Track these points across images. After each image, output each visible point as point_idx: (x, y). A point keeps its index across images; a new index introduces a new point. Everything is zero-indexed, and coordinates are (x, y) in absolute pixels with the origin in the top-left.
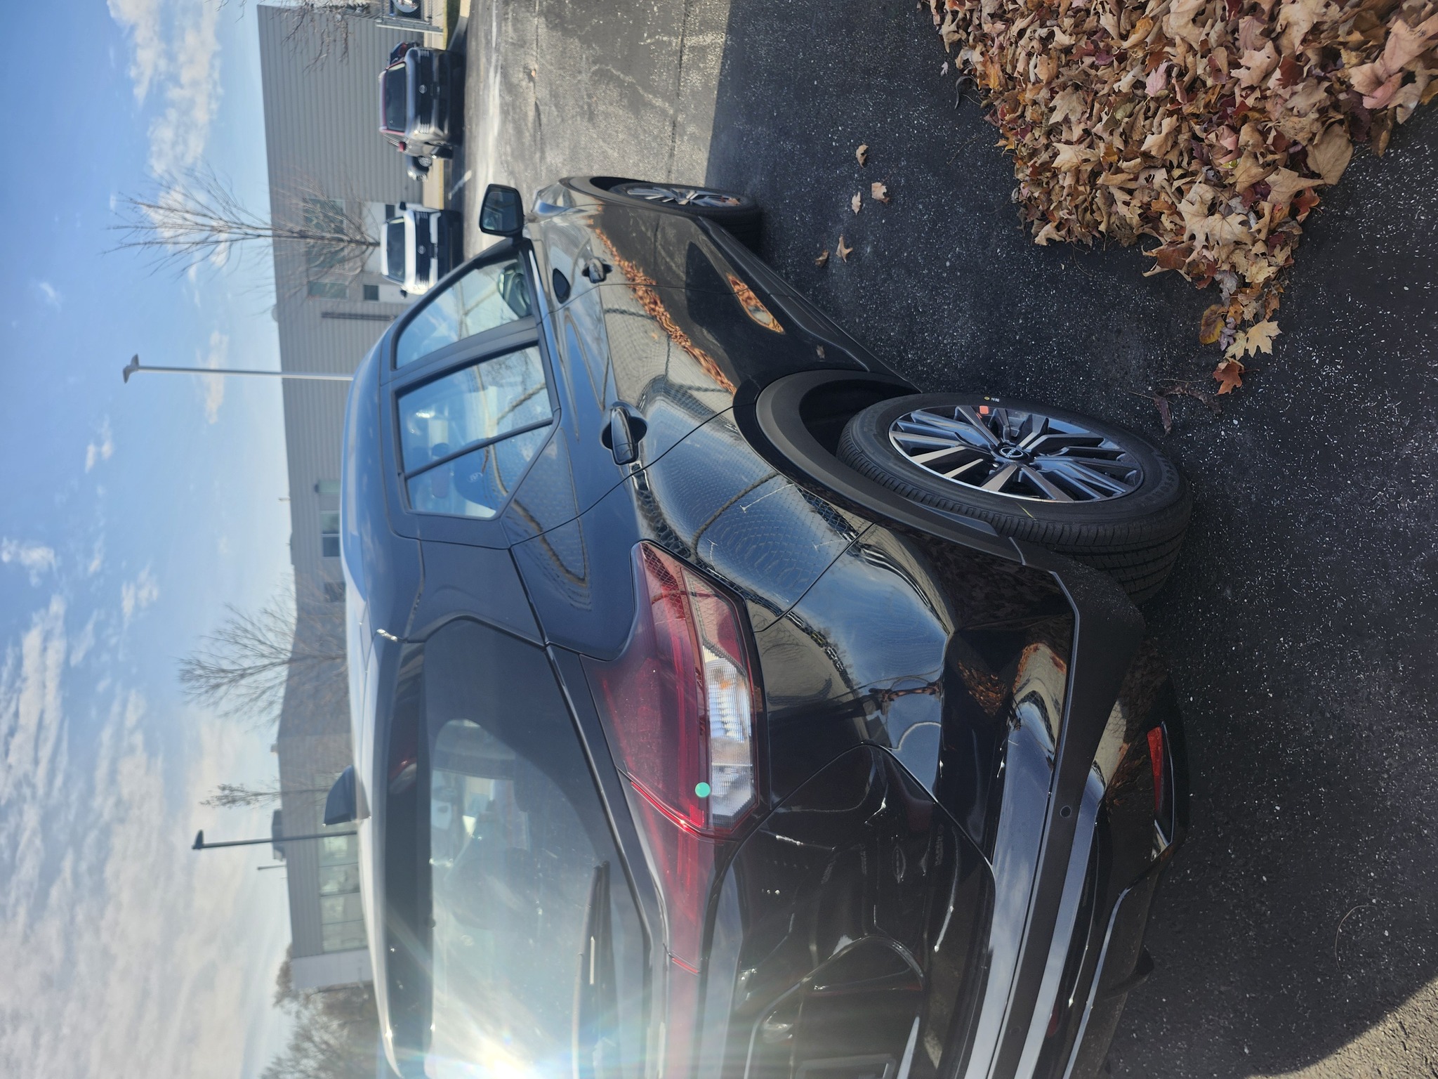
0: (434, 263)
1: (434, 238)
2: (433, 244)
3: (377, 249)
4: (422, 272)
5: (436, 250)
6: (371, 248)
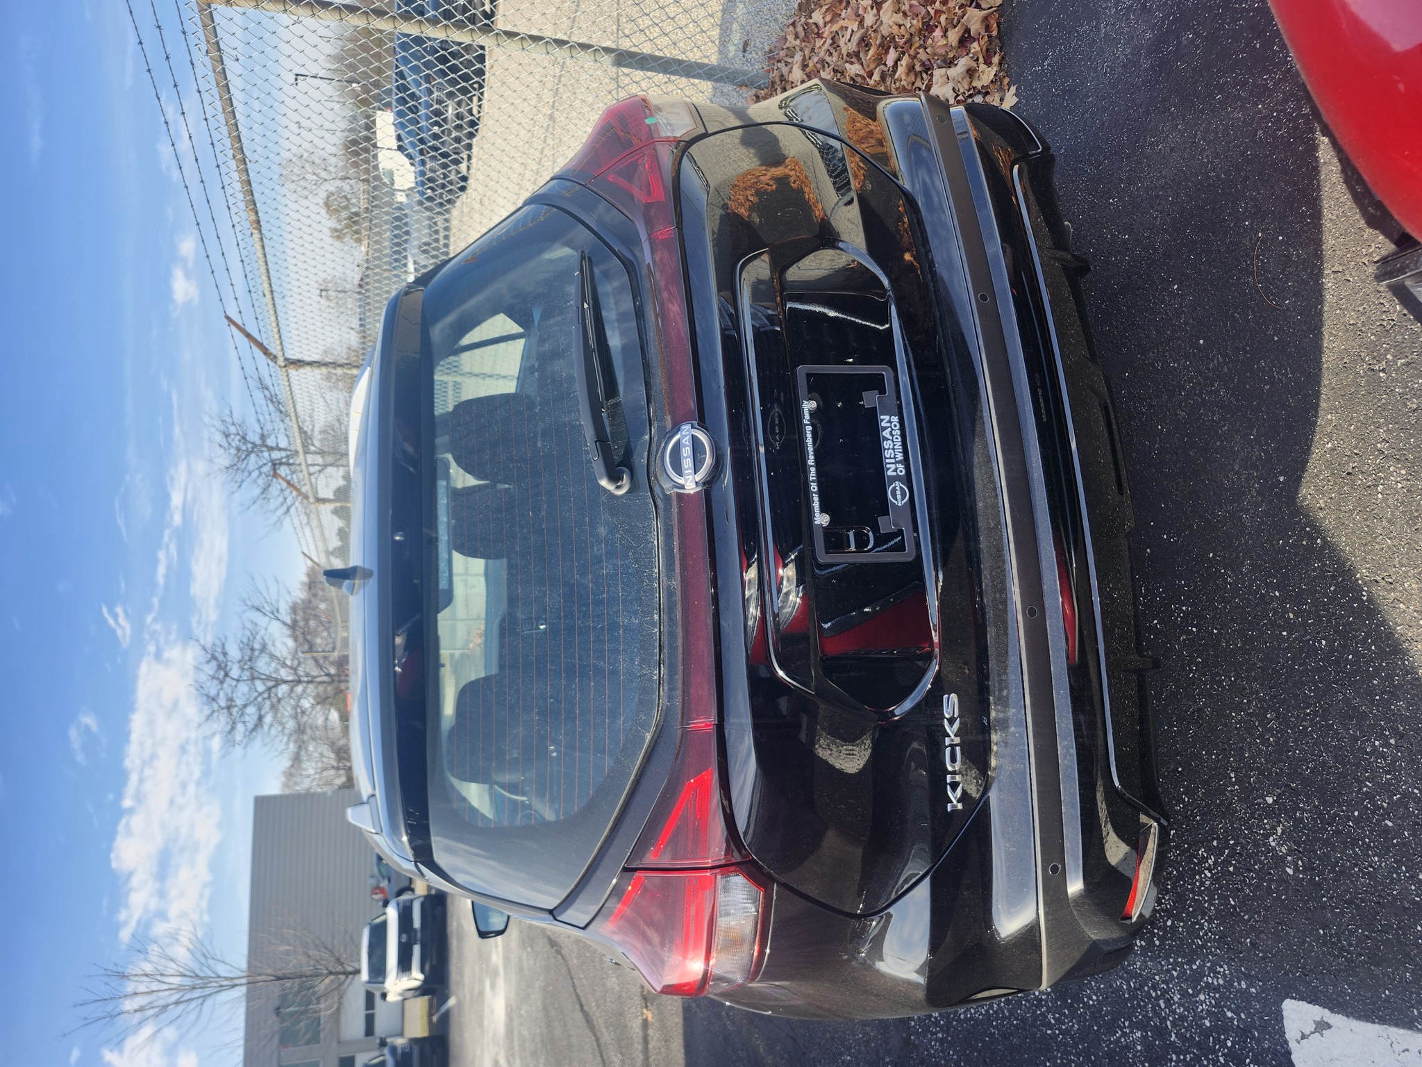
0: (417, 949)
1: (417, 923)
2: (415, 930)
3: (357, 976)
4: (404, 964)
5: (419, 935)
6: (351, 976)
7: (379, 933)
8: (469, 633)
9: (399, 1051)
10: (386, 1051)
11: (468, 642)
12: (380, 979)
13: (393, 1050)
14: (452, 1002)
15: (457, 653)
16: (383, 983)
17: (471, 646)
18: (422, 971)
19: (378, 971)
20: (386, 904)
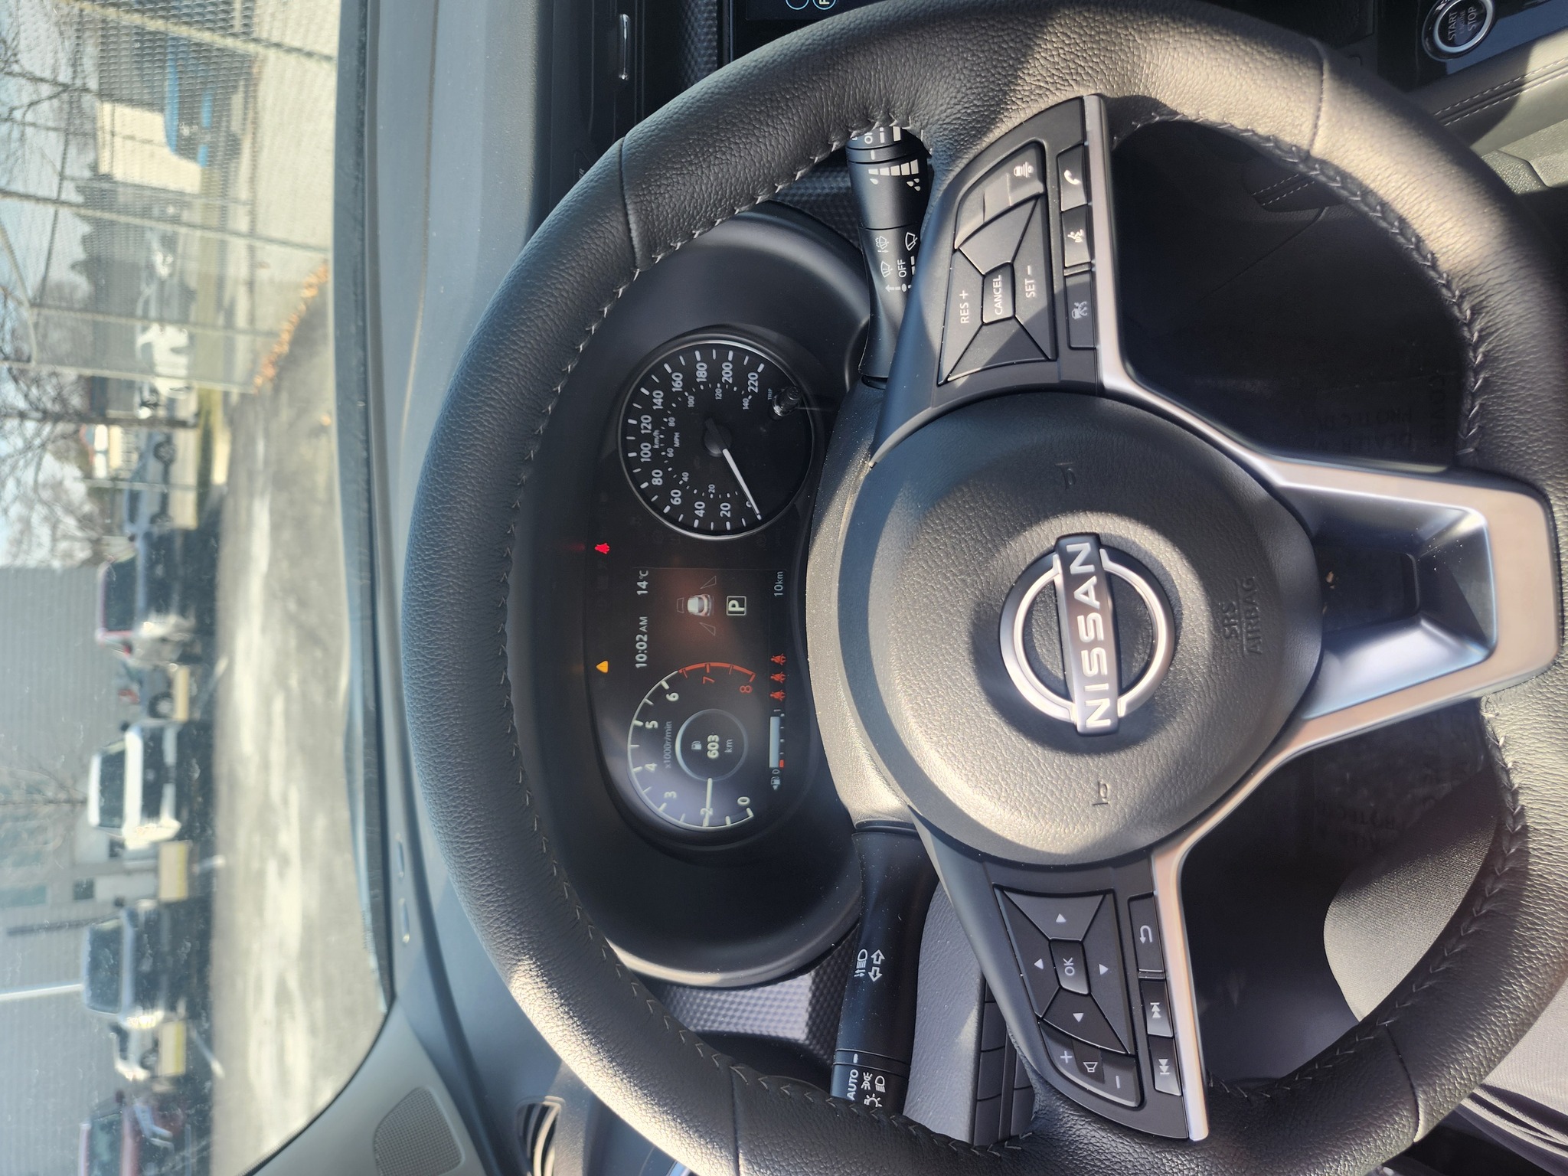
0: (169, 790)
1: (170, 758)
2: (168, 767)
3: (84, 810)
4: (151, 808)
5: (173, 773)
6: (75, 809)
7: (114, 766)
8: (254, 361)
9: (142, 919)
10: (123, 914)
11: (252, 373)
12: (116, 821)
13: (133, 916)
14: (219, 861)
15: (235, 392)
16: (120, 827)
17: (259, 381)
18: (177, 816)
19: (112, 811)
20: (125, 727)
